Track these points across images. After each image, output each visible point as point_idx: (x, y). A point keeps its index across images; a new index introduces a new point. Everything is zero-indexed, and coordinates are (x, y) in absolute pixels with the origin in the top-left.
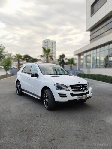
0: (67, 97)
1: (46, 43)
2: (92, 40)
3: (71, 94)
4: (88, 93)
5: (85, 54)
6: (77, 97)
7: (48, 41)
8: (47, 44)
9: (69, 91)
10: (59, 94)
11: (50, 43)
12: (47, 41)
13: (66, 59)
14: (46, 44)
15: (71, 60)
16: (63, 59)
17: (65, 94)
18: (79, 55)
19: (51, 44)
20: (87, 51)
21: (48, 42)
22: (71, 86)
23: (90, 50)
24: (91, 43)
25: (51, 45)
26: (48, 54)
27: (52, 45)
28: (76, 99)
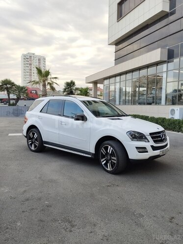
0: (147, 152)
1: (28, 59)
2: (118, 60)
3: (152, 146)
4: (167, 145)
5: (106, 82)
7: (32, 56)
8: (31, 61)
9: (149, 141)
10: (137, 148)
11: (35, 59)
12: (29, 55)
13: (77, 89)
14: (28, 61)
15: (83, 91)
16: (71, 89)
17: (145, 148)
18: (95, 83)
19: (38, 61)
20: (109, 77)
21: (32, 58)
22: (151, 134)
23: (115, 76)
24: (115, 65)
26: (47, 80)
27: (39, 63)
28: (159, 154)
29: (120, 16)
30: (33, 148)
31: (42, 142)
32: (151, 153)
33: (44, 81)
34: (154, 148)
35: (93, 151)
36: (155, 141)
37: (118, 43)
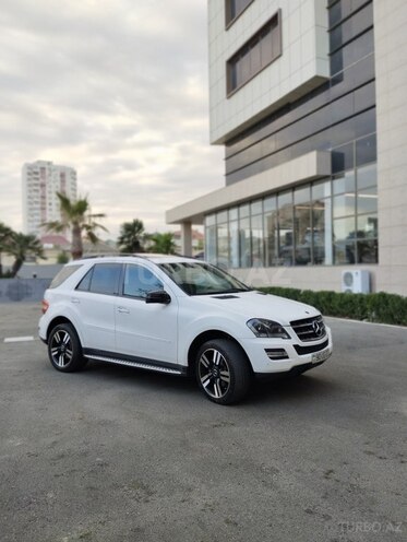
0: (287, 357)
1: (36, 173)
3: (296, 347)
4: (326, 344)
5: (210, 220)
6: (310, 355)
7: (47, 166)
8: (43, 177)
9: (289, 338)
10: (267, 350)
11: (53, 173)
12: (39, 166)
13: (147, 237)
14: (37, 179)
15: (162, 241)
16: (135, 238)
17: (283, 350)
18: (187, 223)
19: (59, 178)
20: (216, 211)
21: (47, 172)
22: (292, 323)
23: (228, 207)
24: (229, 183)
25: (58, 184)
27: (63, 182)
28: (310, 360)
29: (233, 86)
30: (61, 364)
31: (81, 351)
32: (296, 360)
33: (76, 223)
34: (300, 350)
35: (184, 362)
36: (301, 337)
37: (230, 140)
